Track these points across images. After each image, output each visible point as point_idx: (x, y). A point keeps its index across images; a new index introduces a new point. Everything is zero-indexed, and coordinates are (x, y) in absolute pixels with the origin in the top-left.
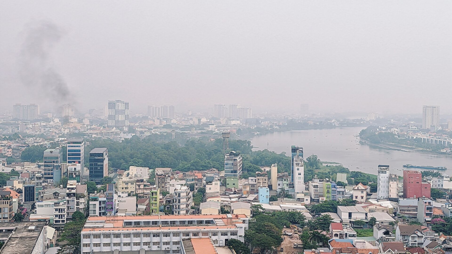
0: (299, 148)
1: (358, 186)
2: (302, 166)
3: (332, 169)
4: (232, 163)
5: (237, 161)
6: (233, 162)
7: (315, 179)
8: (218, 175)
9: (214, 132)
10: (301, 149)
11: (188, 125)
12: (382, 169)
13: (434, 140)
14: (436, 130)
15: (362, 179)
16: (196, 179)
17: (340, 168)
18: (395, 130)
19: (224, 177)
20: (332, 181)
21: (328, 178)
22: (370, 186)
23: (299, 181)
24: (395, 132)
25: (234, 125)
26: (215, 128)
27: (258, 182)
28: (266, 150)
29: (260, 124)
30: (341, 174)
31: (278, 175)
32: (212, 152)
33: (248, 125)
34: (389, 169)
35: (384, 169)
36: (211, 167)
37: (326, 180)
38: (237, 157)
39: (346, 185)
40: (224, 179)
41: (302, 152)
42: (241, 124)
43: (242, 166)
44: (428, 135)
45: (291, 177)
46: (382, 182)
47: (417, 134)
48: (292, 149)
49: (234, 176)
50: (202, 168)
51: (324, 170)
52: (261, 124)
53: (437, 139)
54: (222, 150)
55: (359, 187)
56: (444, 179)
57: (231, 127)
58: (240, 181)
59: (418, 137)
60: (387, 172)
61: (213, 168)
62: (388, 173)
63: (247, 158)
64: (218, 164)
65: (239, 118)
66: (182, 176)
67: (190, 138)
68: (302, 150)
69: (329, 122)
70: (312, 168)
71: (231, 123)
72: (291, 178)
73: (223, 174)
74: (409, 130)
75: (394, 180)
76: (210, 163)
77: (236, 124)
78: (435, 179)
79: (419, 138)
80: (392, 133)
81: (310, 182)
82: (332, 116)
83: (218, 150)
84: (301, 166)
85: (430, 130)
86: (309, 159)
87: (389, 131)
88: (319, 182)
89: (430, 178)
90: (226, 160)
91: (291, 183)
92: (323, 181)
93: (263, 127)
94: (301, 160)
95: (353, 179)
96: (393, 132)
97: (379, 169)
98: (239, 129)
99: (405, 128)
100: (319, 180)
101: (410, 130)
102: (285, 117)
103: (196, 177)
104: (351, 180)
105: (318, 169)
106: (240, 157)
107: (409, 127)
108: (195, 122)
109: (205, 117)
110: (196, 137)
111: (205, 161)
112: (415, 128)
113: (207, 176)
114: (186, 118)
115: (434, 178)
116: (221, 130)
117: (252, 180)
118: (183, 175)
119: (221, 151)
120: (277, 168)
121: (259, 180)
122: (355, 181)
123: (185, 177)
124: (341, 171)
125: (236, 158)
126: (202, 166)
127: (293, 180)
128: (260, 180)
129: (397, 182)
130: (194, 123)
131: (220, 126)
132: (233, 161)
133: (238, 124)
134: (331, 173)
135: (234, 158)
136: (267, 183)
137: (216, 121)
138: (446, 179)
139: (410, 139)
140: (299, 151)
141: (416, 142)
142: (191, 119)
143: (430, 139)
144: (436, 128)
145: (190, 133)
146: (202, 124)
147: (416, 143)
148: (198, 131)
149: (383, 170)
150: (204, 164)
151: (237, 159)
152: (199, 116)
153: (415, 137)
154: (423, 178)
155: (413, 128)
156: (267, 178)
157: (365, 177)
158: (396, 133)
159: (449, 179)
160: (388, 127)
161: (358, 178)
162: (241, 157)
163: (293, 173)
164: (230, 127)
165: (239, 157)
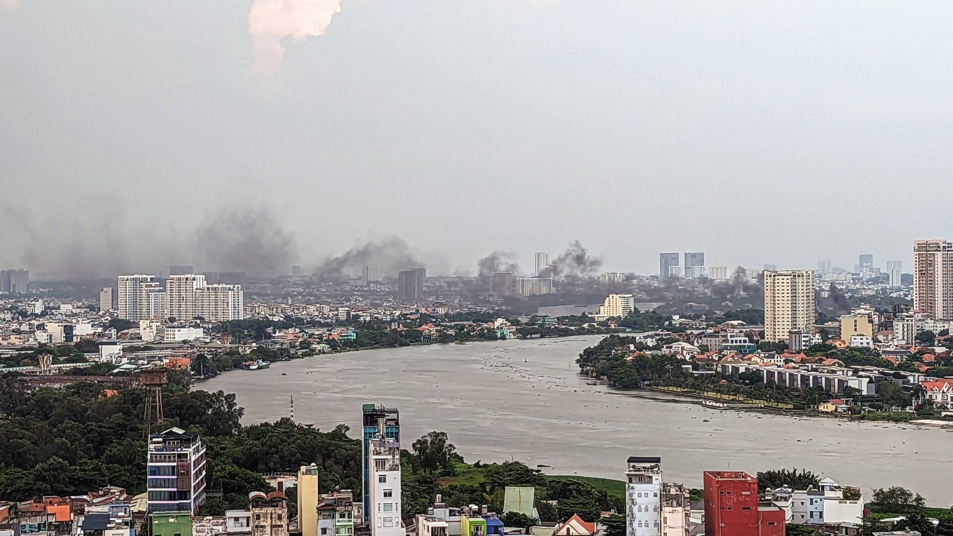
0: (385, 412)
1: (568, 526)
2: (395, 470)
3: (491, 473)
4: (173, 467)
5: (187, 461)
6: (175, 464)
7: (434, 508)
8: (125, 509)
9: (118, 367)
10: (393, 416)
11: (30, 348)
12: (639, 470)
13: (799, 375)
14: (804, 346)
15: (581, 503)
16: (50, 523)
17: (518, 470)
18: (683, 348)
19: (144, 513)
20: (489, 514)
21: (476, 505)
22: (604, 524)
23: (387, 515)
24: (685, 354)
25: (185, 342)
26: (121, 355)
27: (257, 527)
28: (285, 422)
29: (269, 336)
30: (517, 489)
31: (319, 501)
32: (106, 432)
33: (230, 343)
34: (659, 469)
35: (644, 467)
36: (105, 482)
37: (471, 509)
38: (190, 447)
39: (533, 522)
40: (147, 521)
41: (397, 423)
42: (208, 341)
43: (206, 475)
44: (780, 361)
45: (363, 503)
46: (640, 510)
47: (750, 359)
48: (365, 416)
49: (180, 507)
50: (74, 488)
51: (467, 479)
52: (274, 337)
53: (808, 371)
54: (143, 426)
55: (571, 528)
56: (826, 496)
57: (173, 348)
58: (198, 525)
59: (751, 367)
60: (655, 477)
61: (112, 487)
62: (657, 480)
63: (222, 449)
64: (126, 473)
65: (202, 319)
66: (7, 514)
67: (37, 389)
68: (396, 418)
69: (485, 325)
70: (431, 473)
71: (174, 338)
72: (362, 508)
73: (141, 503)
74: (726, 348)
75: (675, 503)
76: (100, 470)
77: (190, 341)
78: (800, 495)
79: (754, 370)
80: (674, 355)
81: (421, 518)
82: (496, 308)
83: (129, 428)
84: (391, 470)
85: (787, 347)
86: (420, 445)
87: (665, 351)
88: (450, 516)
89: (785, 492)
90: (151, 457)
91: (362, 523)
92: (461, 513)
93: (278, 346)
94: (391, 451)
95: (555, 503)
96: (677, 353)
97: (629, 471)
98: (201, 357)
99: (713, 339)
100: (448, 510)
101: (728, 346)
102: (348, 313)
103: (51, 517)
104: (548, 506)
105: (449, 475)
106: (198, 447)
107: (726, 336)
108: (53, 338)
109: (88, 319)
110: (57, 386)
111: (84, 463)
112: (743, 339)
113: (88, 512)
114: (24, 325)
115: (796, 491)
116: (140, 362)
117: (237, 519)
118: (9, 512)
119: (137, 428)
120: (317, 476)
121: (258, 517)
122: (560, 510)
123: (17, 518)
124: (518, 478)
125: (185, 451)
126: (72, 481)
127: (367, 514)
128: (262, 519)
129: (687, 508)
130: (51, 338)
131: (138, 349)
132: (174, 461)
133: (197, 339)
134: (488, 488)
135: (179, 449)
136: (285, 527)
137: (126, 331)
138: (832, 494)
139: (727, 374)
140: (389, 420)
141: (747, 381)
142: (41, 327)
143: (787, 374)
144: (807, 339)
145: (34, 374)
146: (76, 343)
147: (747, 384)
148: (62, 365)
149: (643, 473)
150: (80, 474)
151: (187, 454)
152: (67, 316)
153: (744, 368)
154: (764, 493)
155: (738, 339)
156: (284, 512)
157: (592, 494)
158: (688, 357)
159: (840, 494)
160: (662, 338)
161: (571, 501)
162: (202, 447)
163: (367, 492)
164: (169, 352)
165: (195, 446)
